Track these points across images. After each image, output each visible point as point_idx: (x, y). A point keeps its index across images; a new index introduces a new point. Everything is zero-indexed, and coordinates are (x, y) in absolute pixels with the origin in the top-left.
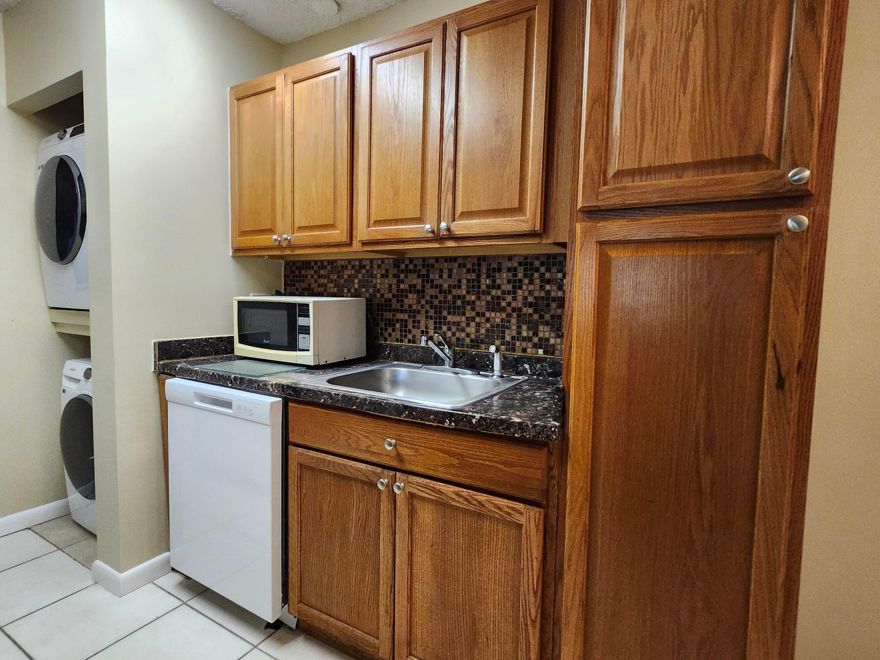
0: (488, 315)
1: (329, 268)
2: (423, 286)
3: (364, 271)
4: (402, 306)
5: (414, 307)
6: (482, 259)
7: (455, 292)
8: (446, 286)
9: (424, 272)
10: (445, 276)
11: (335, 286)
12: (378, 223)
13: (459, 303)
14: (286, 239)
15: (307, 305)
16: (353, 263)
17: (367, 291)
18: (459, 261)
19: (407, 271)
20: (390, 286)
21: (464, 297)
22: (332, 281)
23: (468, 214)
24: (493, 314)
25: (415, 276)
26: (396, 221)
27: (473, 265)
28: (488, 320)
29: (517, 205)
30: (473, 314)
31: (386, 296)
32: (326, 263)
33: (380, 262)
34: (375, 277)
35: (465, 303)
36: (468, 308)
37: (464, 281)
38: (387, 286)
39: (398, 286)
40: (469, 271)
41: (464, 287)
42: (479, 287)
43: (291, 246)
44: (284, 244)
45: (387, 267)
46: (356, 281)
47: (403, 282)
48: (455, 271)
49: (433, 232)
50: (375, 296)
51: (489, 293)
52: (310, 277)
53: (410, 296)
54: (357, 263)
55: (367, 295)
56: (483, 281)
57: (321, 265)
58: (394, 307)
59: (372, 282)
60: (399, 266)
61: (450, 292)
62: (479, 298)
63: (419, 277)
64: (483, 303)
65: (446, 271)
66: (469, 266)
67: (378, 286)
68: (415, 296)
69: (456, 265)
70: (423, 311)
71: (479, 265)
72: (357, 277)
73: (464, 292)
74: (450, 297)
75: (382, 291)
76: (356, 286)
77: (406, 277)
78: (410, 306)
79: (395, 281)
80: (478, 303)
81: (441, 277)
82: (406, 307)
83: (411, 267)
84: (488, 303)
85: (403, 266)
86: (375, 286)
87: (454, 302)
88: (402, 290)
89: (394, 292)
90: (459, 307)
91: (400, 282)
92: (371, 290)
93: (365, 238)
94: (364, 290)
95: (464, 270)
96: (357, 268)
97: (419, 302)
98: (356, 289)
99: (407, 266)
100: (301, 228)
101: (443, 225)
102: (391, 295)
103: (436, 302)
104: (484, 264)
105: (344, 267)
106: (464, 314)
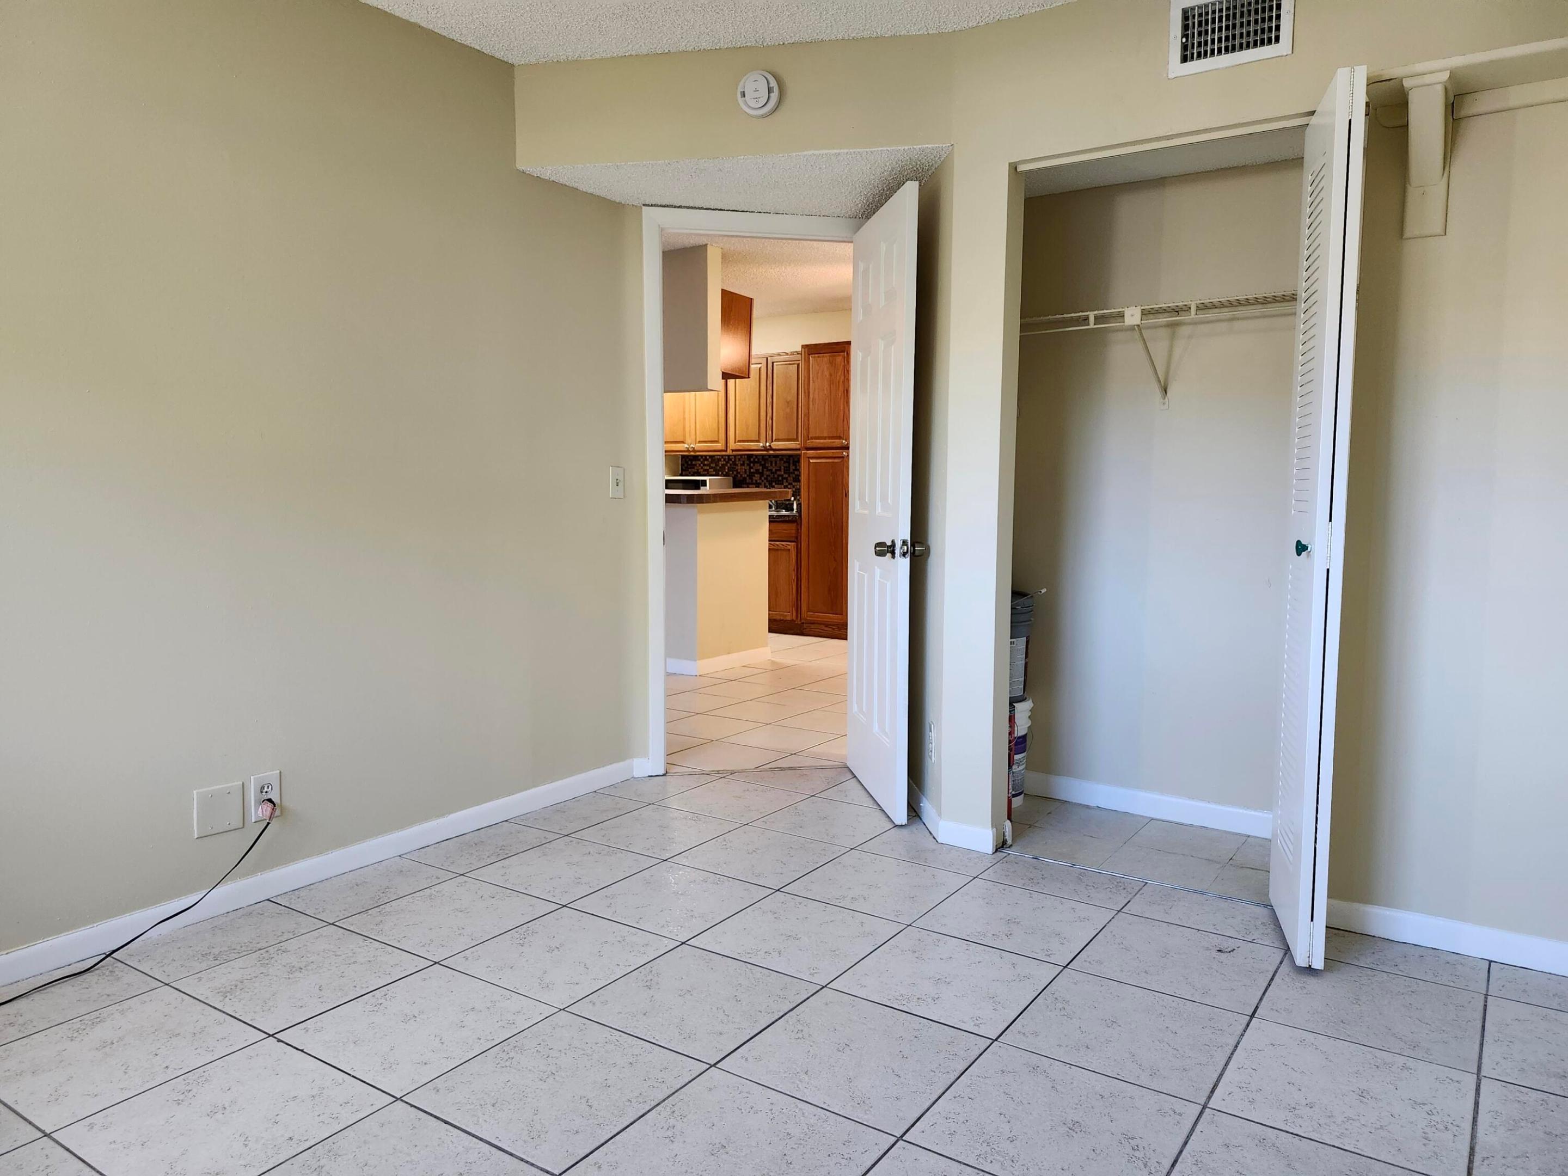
0: (794, 484)
1: (710, 460)
2: (763, 470)
3: (731, 462)
4: (752, 481)
5: (758, 481)
6: (790, 456)
7: (778, 473)
8: (774, 470)
9: (763, 463)
10: (774, 465)
11: (714, 471)
12: (740, 441)
13: (780, 478)
14: (692, 447)
15: (705, 481)
16: (724, 457)
17: (733, 473)
18: (780, 457)
19: (754, 462)
20: (746, 470)
21: (783, 475)
22: (712, 468)
23: (778, 440)
24: (796, 484)
25: (758, 465)
26: (748, 441)
27: (787, 459)
28: (794, 487)
29: (795, 437)
30: (787, 484)
31: (743, 476)
32: (708, 457)
33: (739, 457)
34: (737, 465)
35: (783, 478)
36: (785, 481)
37: (782, 468)
38: (744, 470)
39: (750, 470)
40: (785, 462)
41: (782, 470)
42: (789, 470)
43: (694, 451)
44: (691, 450)
45: (744, 460)
46: (727, 468)
47: (752, 468)
48: (778, 462)
49: (764, 447)
50: (737, 476)
51: (794, 473)
52: (698, 465)
53: (756, 475)
54: (727, 457)
55: (733, 475)
56: (791, 467)
57: (705, 458)
58: (748, 481)
59: (735, 468)
60: (750, 460)
61: (776, 473)
62: (789, 476)
63: (760, 466)
64: (792, 479)
65: (774, 462)
66: (785, 460)
67: (739, 471)
68: (759, 475)
69: (779, 459)
70: (763, 483)
71: (790, 460)
72: (727, 465)
73: (783, 473)
74: (776, 476)
75: (741, 473)
76: (727, 470)
77: (754, 465)
78: (756, 481)
79: (748, 467)
80: (789, 478)
81: (771, 465)
82: (754, 481)
83: (756, 460)
84: (793, 478)
85: (752, 460)
86: (737, 470)
87: (778, 478)
88: (752, 473)
89: (748, 473)
90: (780, 481)
91: (751, 468)
92: (735, 473)
93: (734, 448)
94: (731, 473)
95: (783, 462)
96: (727, 460)
97: (760, 479)
98: (726, 473)
99: (754, 459)
100: (700, 442)
101: (768, 444)
102: (746, 476)
103: (769, 478)
104: (791, 459)
105: (719, 460)
106: (783, 484)
